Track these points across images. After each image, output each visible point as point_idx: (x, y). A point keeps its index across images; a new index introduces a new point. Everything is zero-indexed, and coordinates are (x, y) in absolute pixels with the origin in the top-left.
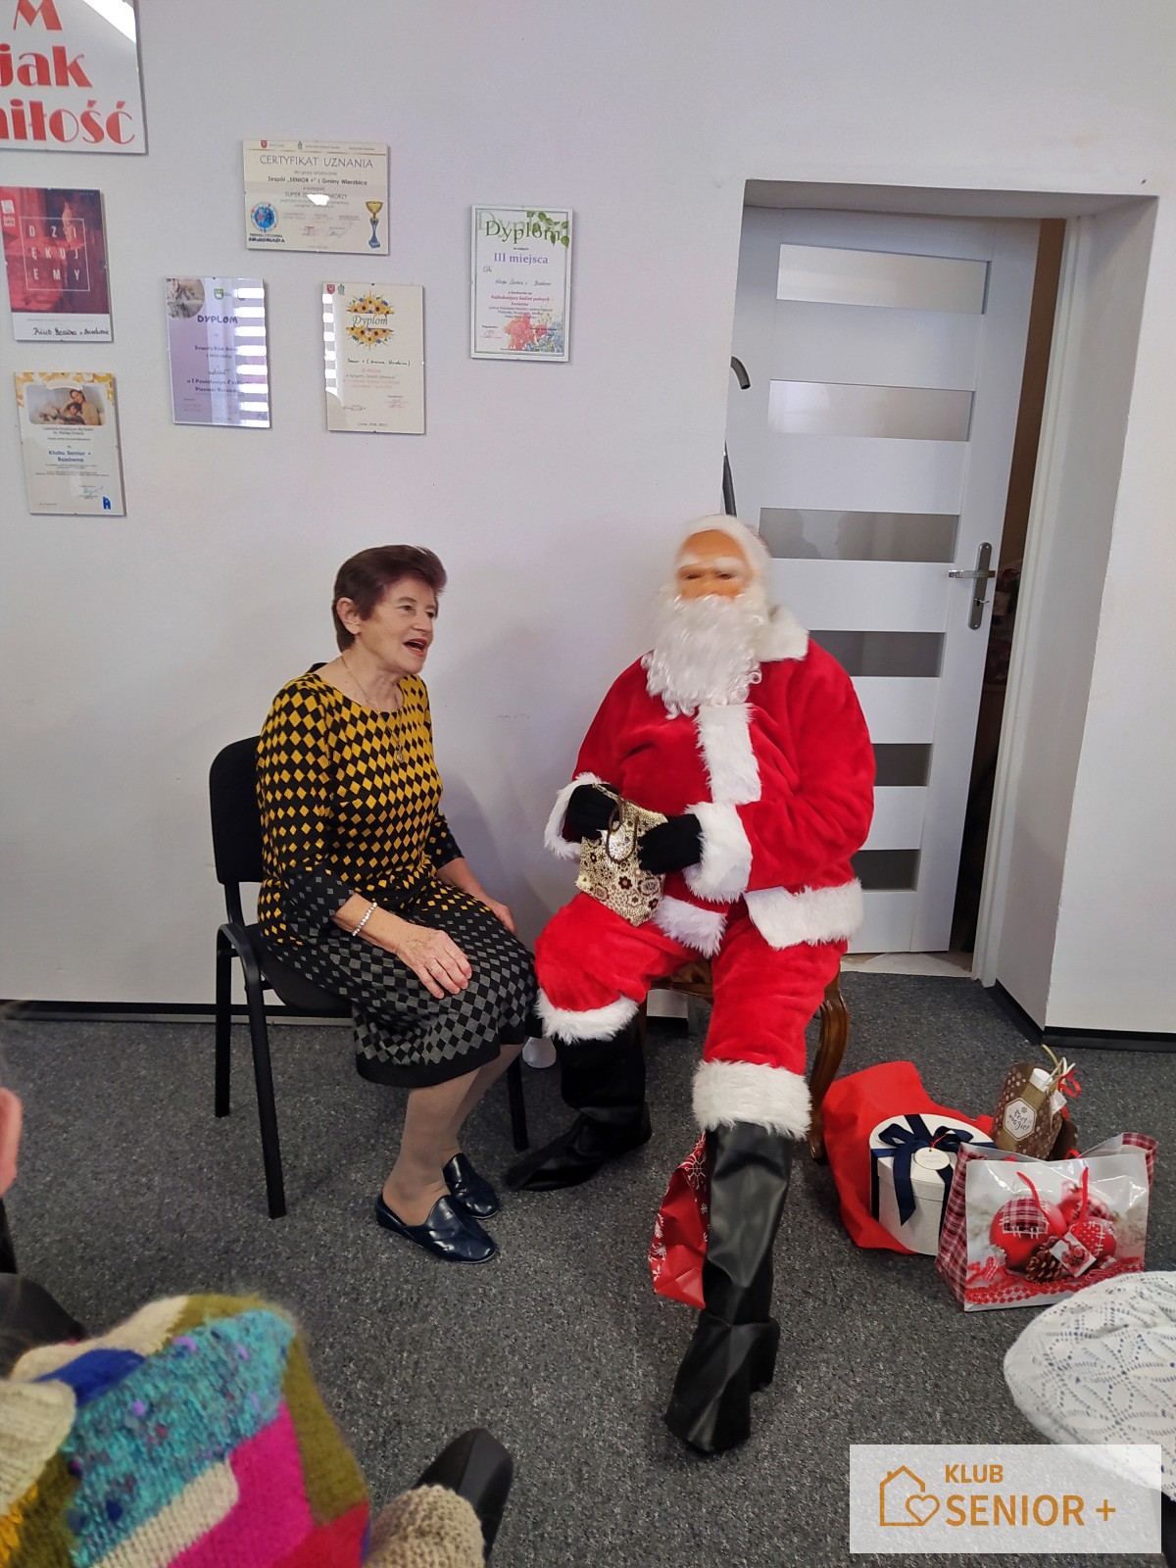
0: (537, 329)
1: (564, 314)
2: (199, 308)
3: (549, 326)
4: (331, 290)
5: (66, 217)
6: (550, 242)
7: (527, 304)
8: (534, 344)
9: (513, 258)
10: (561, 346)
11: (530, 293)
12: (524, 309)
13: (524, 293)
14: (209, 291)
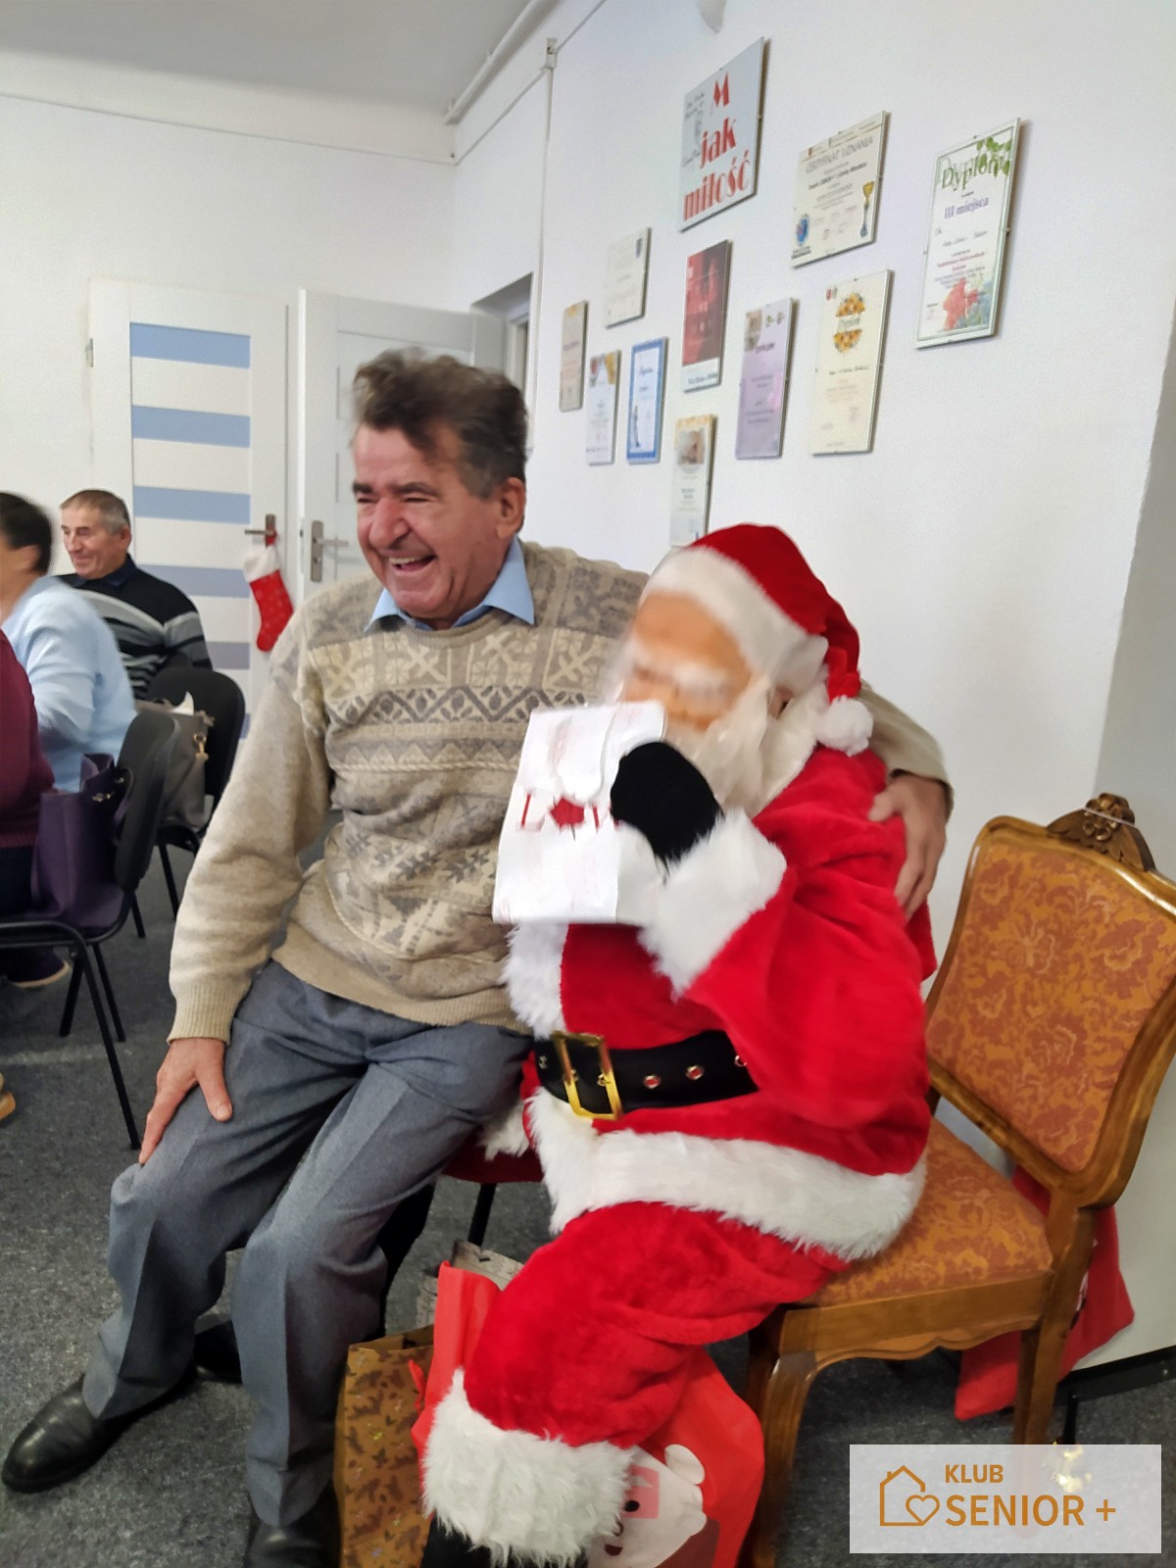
0: (970, 297)
1: (994, 269)
2: (758, 337)
3: (979, 290)
4: (828, 297)
5: (711, 273)
6: (992, 174)
7: (964, 266)
8: (965, 317)
9: (961, 210)
10: (988, 315)
11: (968, 251)
12: (962, 273)
13: (964, 252)
14: (764, 319)
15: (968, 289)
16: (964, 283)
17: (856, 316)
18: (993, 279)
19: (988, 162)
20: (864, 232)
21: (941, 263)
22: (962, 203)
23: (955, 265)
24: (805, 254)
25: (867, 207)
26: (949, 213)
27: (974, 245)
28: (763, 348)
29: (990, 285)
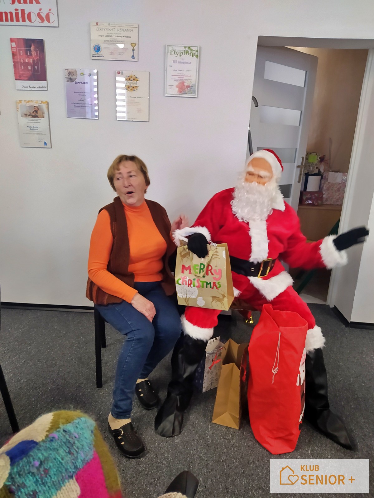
0: (187, 86)
1: (196, 81)
2: (76, 79)
3: (191, 85)
4: (119, 73)
5: (32, 48)
6: (192, 57)
7: (183, 78)
8: (186, 91)
9: (179, 62)
10: (195, 92)
11: (185, 74)
12: (183, 79)
13: (183, 74)
14: (79, 73)
15: (186, 84)
16: (184, 82)
17: (136, 82)
18: (196, 83)
19: (189, 52)
20: (133, 57)
21: (173, 75)
22: (180, 61)
23: (179, 77)
24: (101, 57)
25: (133, 50)
26: (175, 62)
27: (187, 73)
28: (80, 83)
29: (195, 85)
